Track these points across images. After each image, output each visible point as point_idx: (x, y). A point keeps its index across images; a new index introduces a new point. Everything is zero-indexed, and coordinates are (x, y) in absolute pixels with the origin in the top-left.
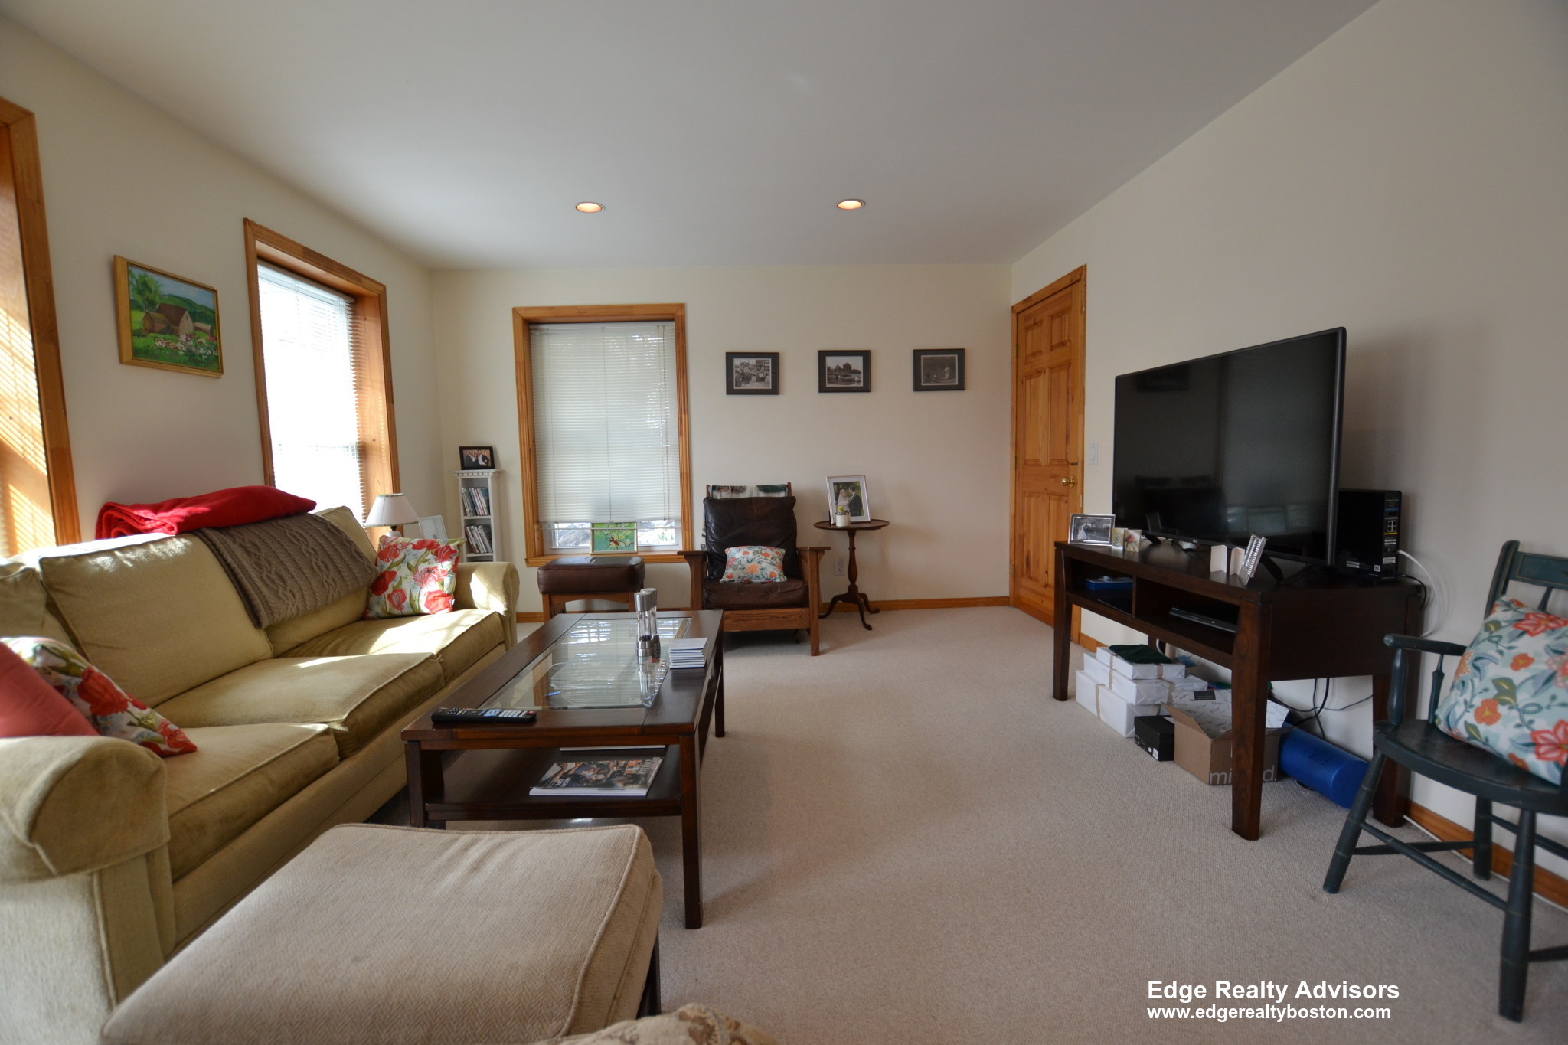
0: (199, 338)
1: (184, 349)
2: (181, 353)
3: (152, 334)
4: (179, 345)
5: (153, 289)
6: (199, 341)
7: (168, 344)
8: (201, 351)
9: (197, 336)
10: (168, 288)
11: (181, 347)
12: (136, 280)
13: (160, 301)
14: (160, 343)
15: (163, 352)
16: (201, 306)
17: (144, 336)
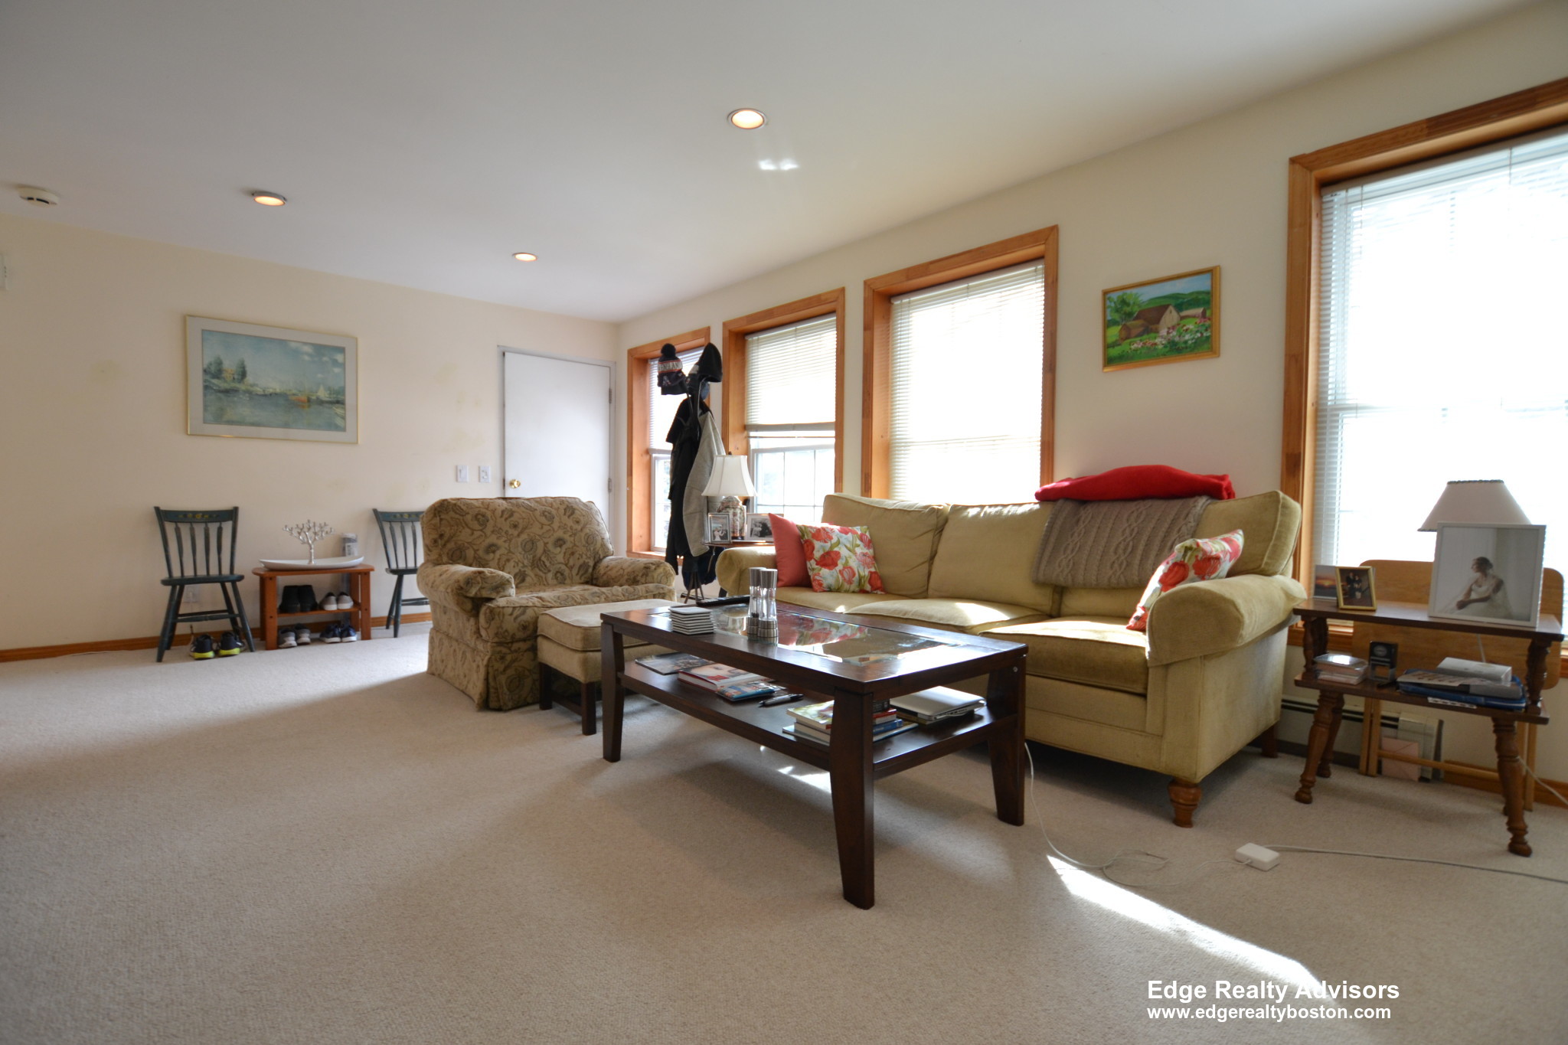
0: (1184, 325)
1: (1164, 342)
2: (1160, 347)
3: (1128, 341)
4: (1158, 341)
5: (1131, 302)
6: (1185, 328)
7: (1144, 344)
8: (1187, 337)
9: (1181, 325)
10: (1147, 295)
11: (1161, 342)
12: (1115, 303)
13: (1138, 310)
14: (1135, 345)
15: (1139, 352)
16: (1192, 293)
17: (1120, 345)
